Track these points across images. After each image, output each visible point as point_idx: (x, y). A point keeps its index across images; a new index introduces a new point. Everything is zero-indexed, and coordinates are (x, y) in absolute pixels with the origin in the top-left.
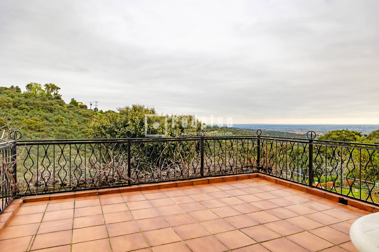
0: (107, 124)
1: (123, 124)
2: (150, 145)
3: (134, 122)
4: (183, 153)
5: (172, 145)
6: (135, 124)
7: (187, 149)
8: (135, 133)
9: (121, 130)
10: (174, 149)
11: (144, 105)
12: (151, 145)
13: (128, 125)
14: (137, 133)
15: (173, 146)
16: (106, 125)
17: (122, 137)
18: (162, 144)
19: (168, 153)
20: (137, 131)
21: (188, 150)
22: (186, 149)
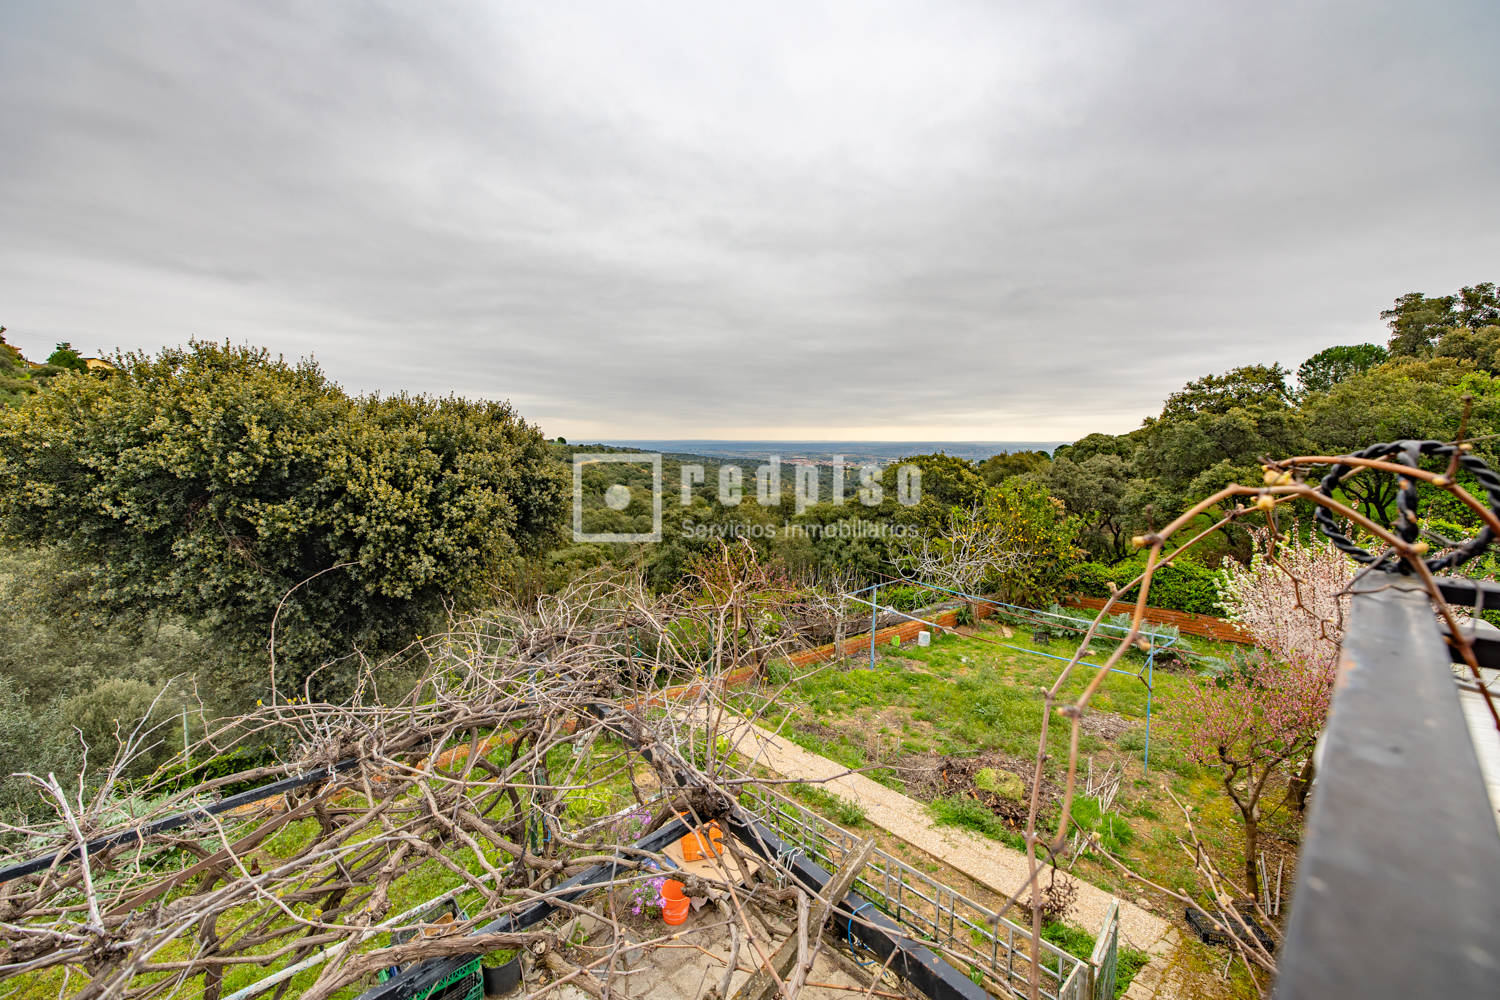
0: (25, 427)
1: (131, 433)
2: (286, 531)
3: (186, 418)
4: (453, 557)
5: (396, 527)
6: (190, 430)
7: (469, 537)
8: (193, 475)
9: (121, 460)
10: (409, 539)
11: (265, 349)
12: (293, 529)
13: (157, 436)
14: (210, 473)
15: (403, 529)
16: (26, 437)
17: (127, 494)
18: (351, 523)
19: (380, 560)
20: (210, 462)
21: (474, 541)
22: (465, 537)
